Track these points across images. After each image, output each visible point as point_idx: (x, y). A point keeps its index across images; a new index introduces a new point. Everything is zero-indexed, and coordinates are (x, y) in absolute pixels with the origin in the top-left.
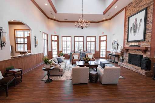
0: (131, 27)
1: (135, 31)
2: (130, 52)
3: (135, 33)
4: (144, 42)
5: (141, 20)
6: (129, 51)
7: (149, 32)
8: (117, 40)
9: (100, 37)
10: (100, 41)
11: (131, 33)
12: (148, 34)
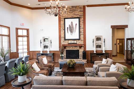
0: (68, 28)
1: (71, 31)
2: (68, 49)
3: (72, 33)
4: (80, 40)
5: (76, 24)
6: (66, 48)
7: (82, 34)
8: (49, 37)
9: (17, 29)
10: (18, 36)
11: (68, 32)
12: (81, 35)
